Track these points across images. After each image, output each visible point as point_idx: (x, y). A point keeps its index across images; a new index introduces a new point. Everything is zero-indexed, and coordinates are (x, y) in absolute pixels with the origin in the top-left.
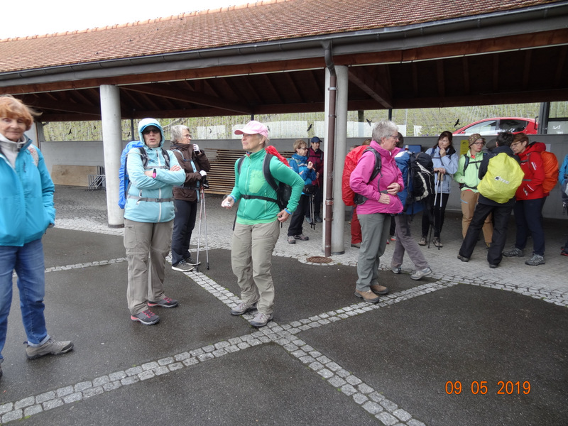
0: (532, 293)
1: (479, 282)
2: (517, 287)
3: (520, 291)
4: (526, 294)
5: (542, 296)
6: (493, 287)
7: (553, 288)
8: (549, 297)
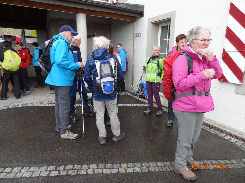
0: (34, 105)
1: (11, 106)
2: (28, 104)
3: (29, 105)
4: (32, 105)
5: (37, 105)
6: (18, 106)
7: (41, 101)
8: (40, 104)
